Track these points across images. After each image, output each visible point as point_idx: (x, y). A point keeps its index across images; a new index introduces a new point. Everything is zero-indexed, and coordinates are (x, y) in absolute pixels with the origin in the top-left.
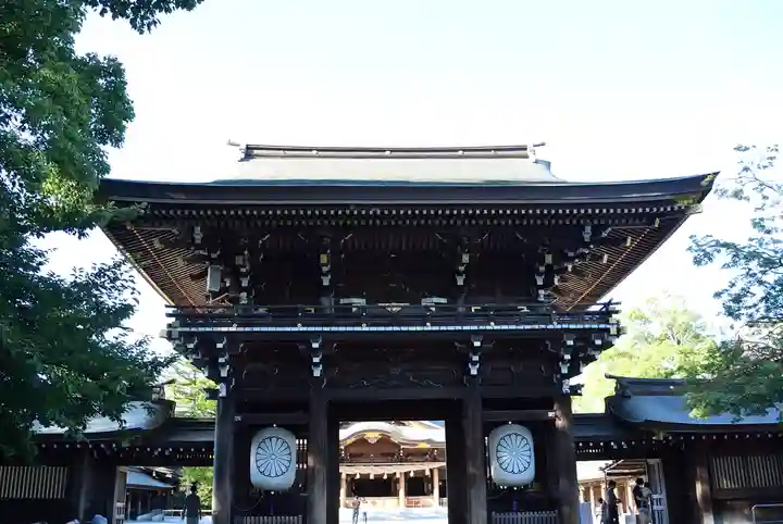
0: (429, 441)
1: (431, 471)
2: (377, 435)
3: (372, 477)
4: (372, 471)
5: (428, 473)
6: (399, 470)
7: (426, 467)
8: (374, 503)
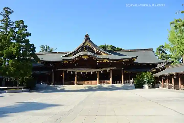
0: (108, 59)
1: (109, 70)
2: (87, 57)
3: (86, 73)
4: (87, 71)
5: (108, 71)
6: (97, 70)
7: (107, 69)
8: (88, 83)
